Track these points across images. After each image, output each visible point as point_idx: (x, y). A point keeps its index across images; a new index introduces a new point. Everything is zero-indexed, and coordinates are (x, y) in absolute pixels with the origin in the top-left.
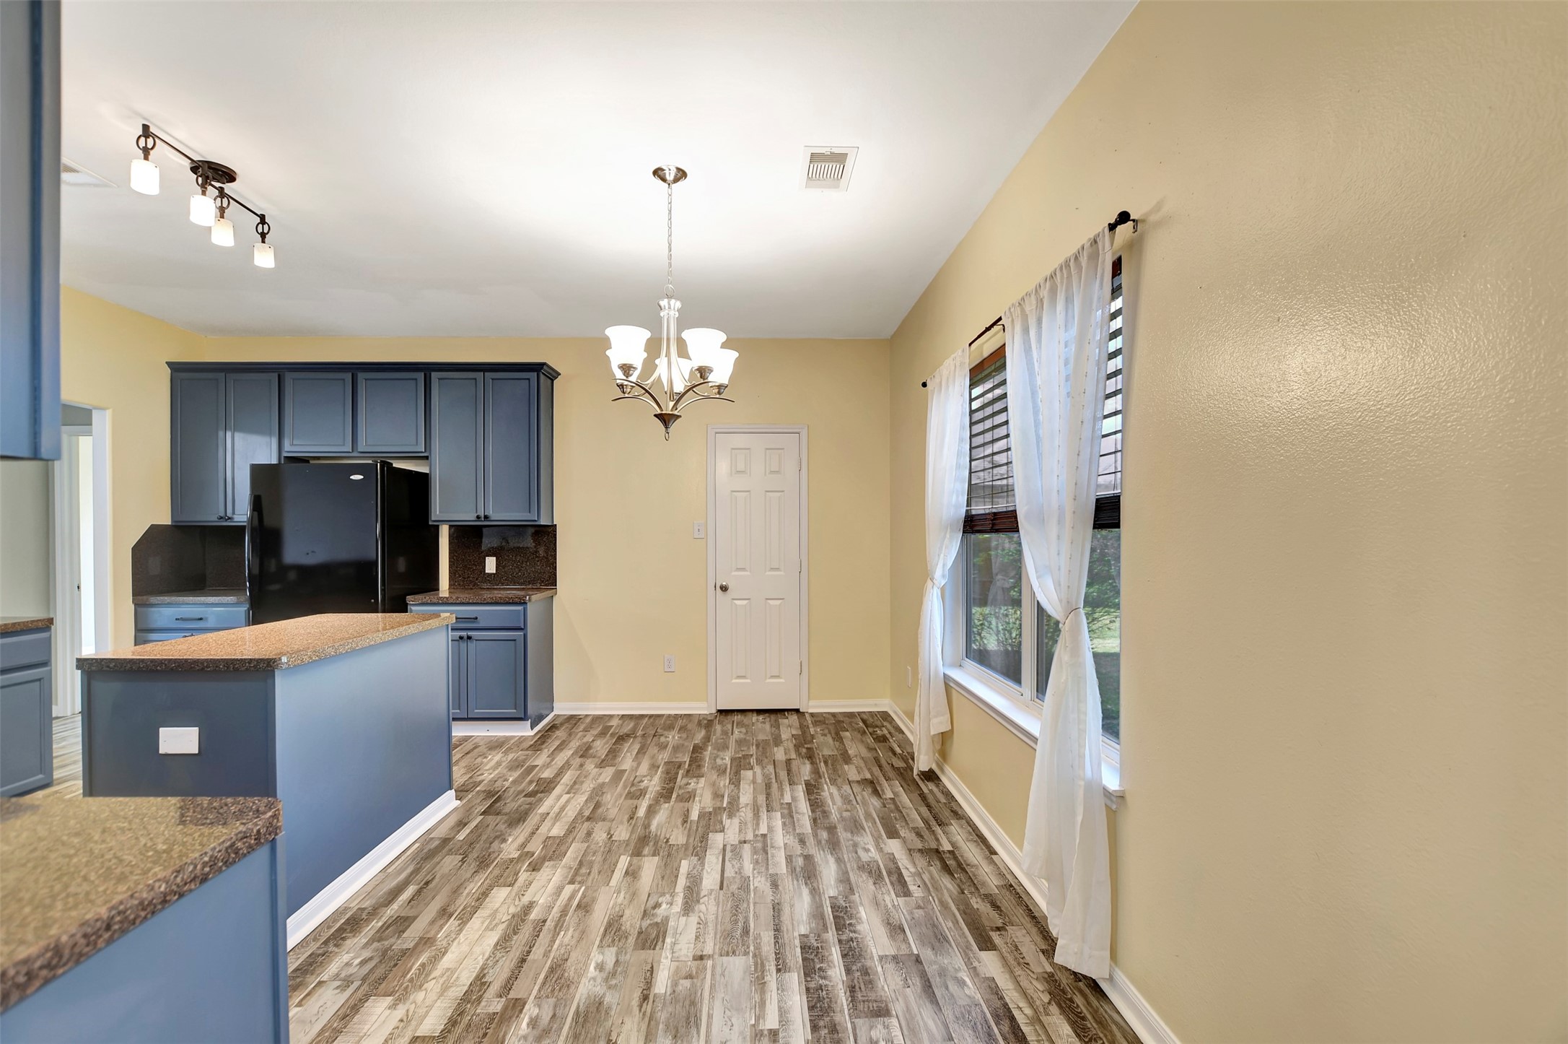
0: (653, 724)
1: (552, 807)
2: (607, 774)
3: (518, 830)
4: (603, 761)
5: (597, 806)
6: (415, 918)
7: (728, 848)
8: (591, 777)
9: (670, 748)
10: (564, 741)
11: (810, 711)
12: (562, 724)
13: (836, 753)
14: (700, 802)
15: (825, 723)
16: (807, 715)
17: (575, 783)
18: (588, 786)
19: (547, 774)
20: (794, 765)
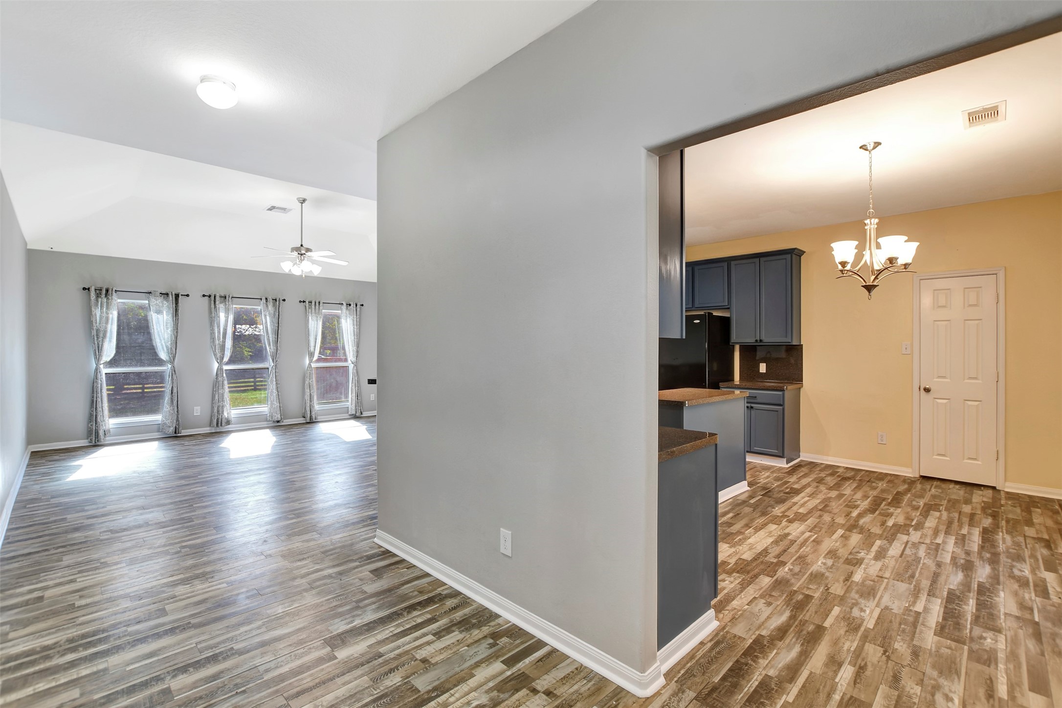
0: (868, 476)
1: (799, 501)
2: (834, 494)
3: (780, 506)
4: (831, 487)
5: (826, 506)
6: (734, 524)
7: (910, 543)
8: (823, 493)
9: (878, 490)
10: (806, 474)
11: (1007, 490)
12: (805, 465)
13: (1020, 518)
14: (895, 519)
15: (1018, 500)
16: (1002, 492)
17: (813, 494)
18: (821, 497)
19: (796, 486)
20: (977, 518)
